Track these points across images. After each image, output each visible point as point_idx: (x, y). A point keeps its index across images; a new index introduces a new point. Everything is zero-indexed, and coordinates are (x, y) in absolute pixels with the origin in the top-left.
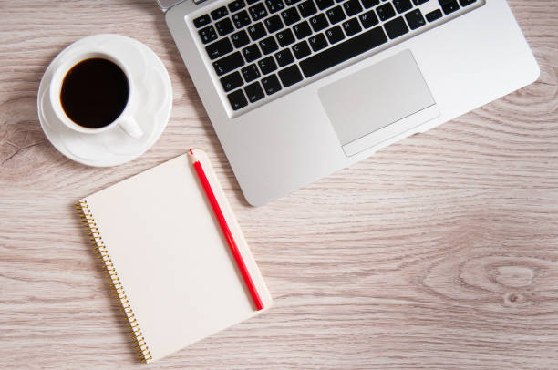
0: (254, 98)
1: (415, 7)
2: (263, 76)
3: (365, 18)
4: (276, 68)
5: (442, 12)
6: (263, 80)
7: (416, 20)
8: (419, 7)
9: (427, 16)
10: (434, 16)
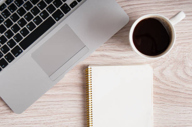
0: (3, 66)
1: (64, 3)
2: (5, 55)
3: (42, 15)
4: (9, 50)
5: (77, 1)
6: (5, 57)
7: (66, 9)
8: (65, 2)
9: (70, 5)
10: (74, 4)
